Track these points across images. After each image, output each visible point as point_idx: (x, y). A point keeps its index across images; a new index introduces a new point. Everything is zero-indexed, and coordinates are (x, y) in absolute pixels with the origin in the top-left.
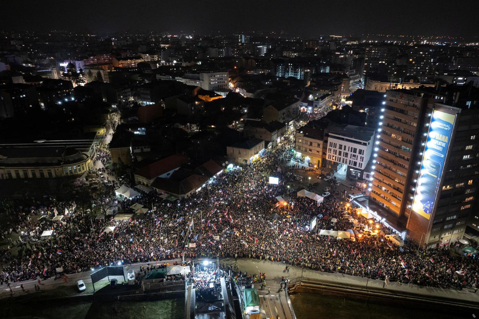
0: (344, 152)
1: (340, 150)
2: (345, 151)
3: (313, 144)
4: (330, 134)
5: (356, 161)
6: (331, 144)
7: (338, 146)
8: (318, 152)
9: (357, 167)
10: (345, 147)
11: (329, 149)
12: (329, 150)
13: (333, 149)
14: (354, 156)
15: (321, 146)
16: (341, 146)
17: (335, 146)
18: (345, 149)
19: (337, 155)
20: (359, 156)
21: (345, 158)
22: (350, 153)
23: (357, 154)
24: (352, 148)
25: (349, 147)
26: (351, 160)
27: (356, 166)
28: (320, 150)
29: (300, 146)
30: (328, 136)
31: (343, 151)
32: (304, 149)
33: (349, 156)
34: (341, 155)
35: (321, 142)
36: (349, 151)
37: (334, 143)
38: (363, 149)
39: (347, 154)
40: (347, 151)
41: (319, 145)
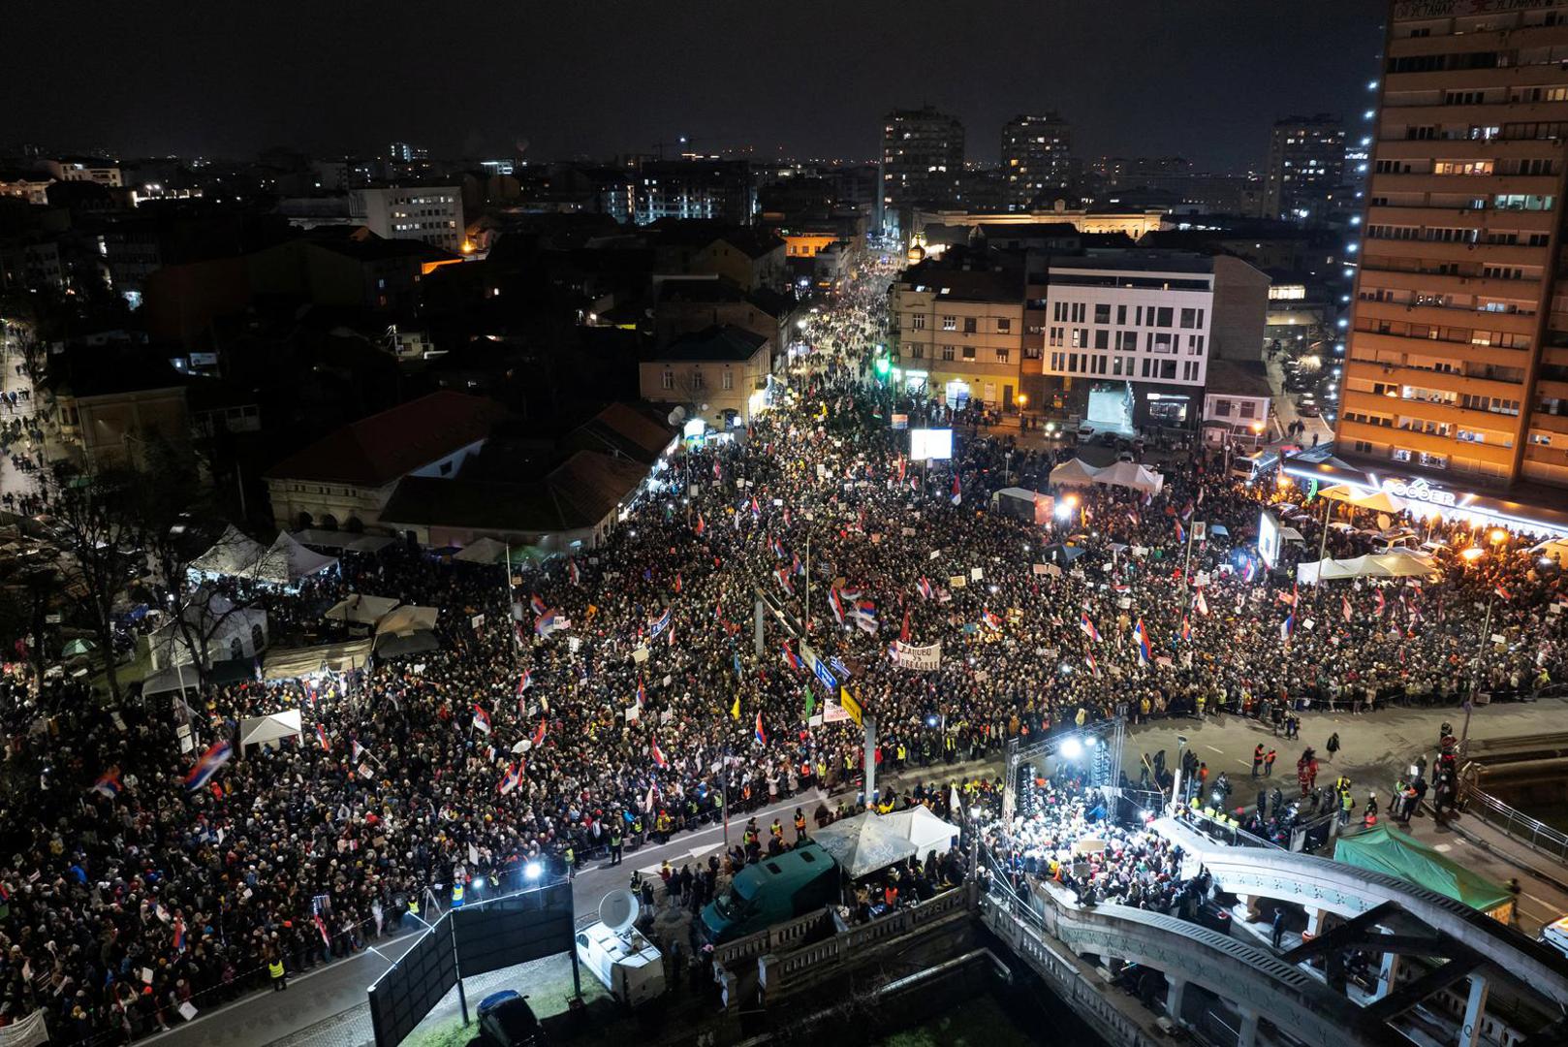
0: (1119, 334)
1: (1102, 327)
2: (1123, 328)
3: (981, 325)
4: (1053, 271)
5: (1171, 357)
6: (1061, 312)
7: (1090, 313)
8: (1003, 352)
9: (1179, 379)
10: (1122, 310)
11: (1053, 330)
12: (1053, 335)
13: (1068, 326)
14: (1163, 339)
15: (1016, 327)
16: (1103, 311)
17: (1079, 312)
18: (1122, 319)
19: (1091, 350)
20: (1185, 335)
21: (1126, 354)
22: (1143, 332)
23: (1175, 328)
24: (1151, 310)
25: (1139, 309)
26: (1152, 356)
27: (1173, 377)
28: (1013, 342)
29: (922, 345)
30: (1045, 280)
31: (1112, 327)
32: (938, 354)
33: (1142, 342)
34: (1105, 347)
35: (1013, 312)
36: (1138, 323)
37: (1075, 306)
38: (1197, 307)
39: (1130, 339)
40: (1130, 326)
41: (1004, 324)
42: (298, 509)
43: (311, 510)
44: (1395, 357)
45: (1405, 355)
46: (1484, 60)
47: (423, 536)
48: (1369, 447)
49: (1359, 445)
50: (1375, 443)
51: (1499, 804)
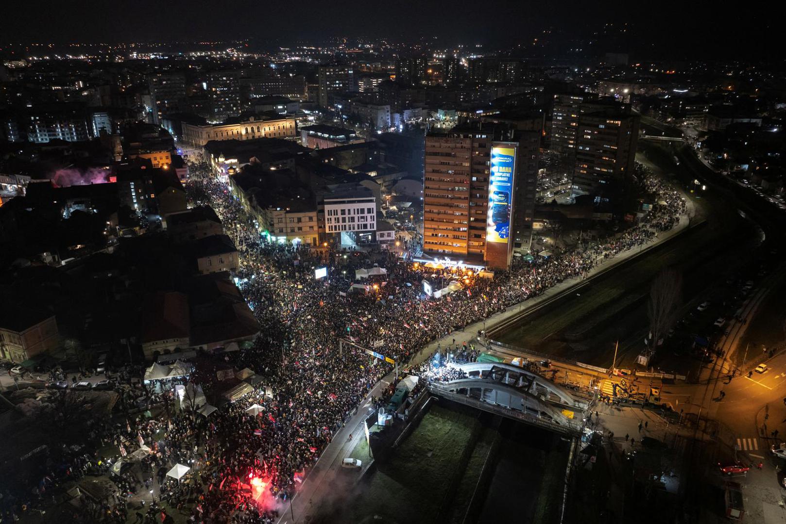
0: (349, 218)
1: (344, 216)
2: (350, 216)
3: (303, 220)
4: (325, 200)
5: (365, 223)
6: (330, 213)
7: (339, 212)
8: (311, 227)
9: (369, 229)
10: (349, 210)
11: (328, 219)
12: (328, 220)
13: (333, 217)
14: (363, 217)
15: (315, 219)
16: (343, 212)
17: (336, 213)
18: (349, 214)
19: (341, 223)
20: (369, 216)
21: (351, 224)
22: (356, 216)
23: (366, 214)
24: (358, 210)
25: (354, 210)
26: (360, 223)
27: (367, 228)
28: (314, 223)
29: (282, 228)
30: (323, 203)
31: (347, 216)
32: (289, 230)
33: (356, 219)
34: (345, 222)
35: (314, 214)
36: (354, 214)
37: (334, 211)
38: (371, 207)
39: (353, 219)
40: (352, 215)
41: (311, 219)
42: (154, 350)
43: (159, 350)
44: (436, 227)
45: (438, 226)
46: (448, 155)
47: (205, 347)
48: (432, 250)
49: (430, 249)
50: (434, 249)
51: (500, 343)
